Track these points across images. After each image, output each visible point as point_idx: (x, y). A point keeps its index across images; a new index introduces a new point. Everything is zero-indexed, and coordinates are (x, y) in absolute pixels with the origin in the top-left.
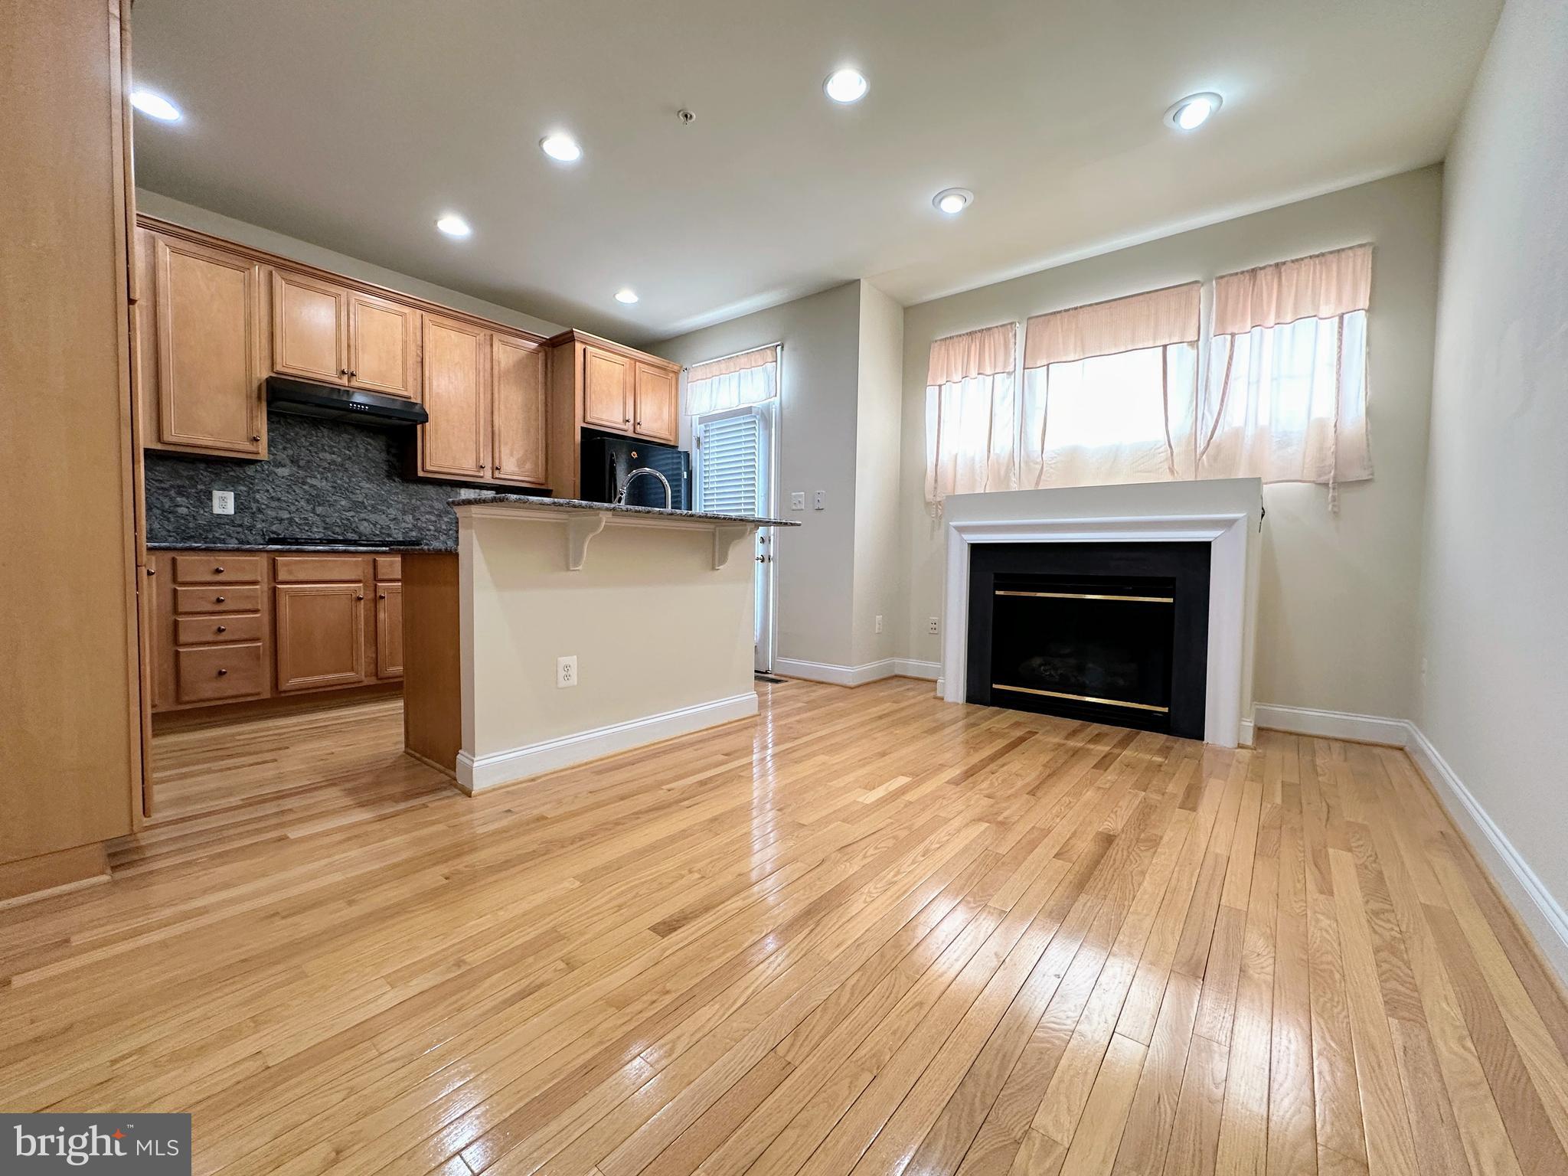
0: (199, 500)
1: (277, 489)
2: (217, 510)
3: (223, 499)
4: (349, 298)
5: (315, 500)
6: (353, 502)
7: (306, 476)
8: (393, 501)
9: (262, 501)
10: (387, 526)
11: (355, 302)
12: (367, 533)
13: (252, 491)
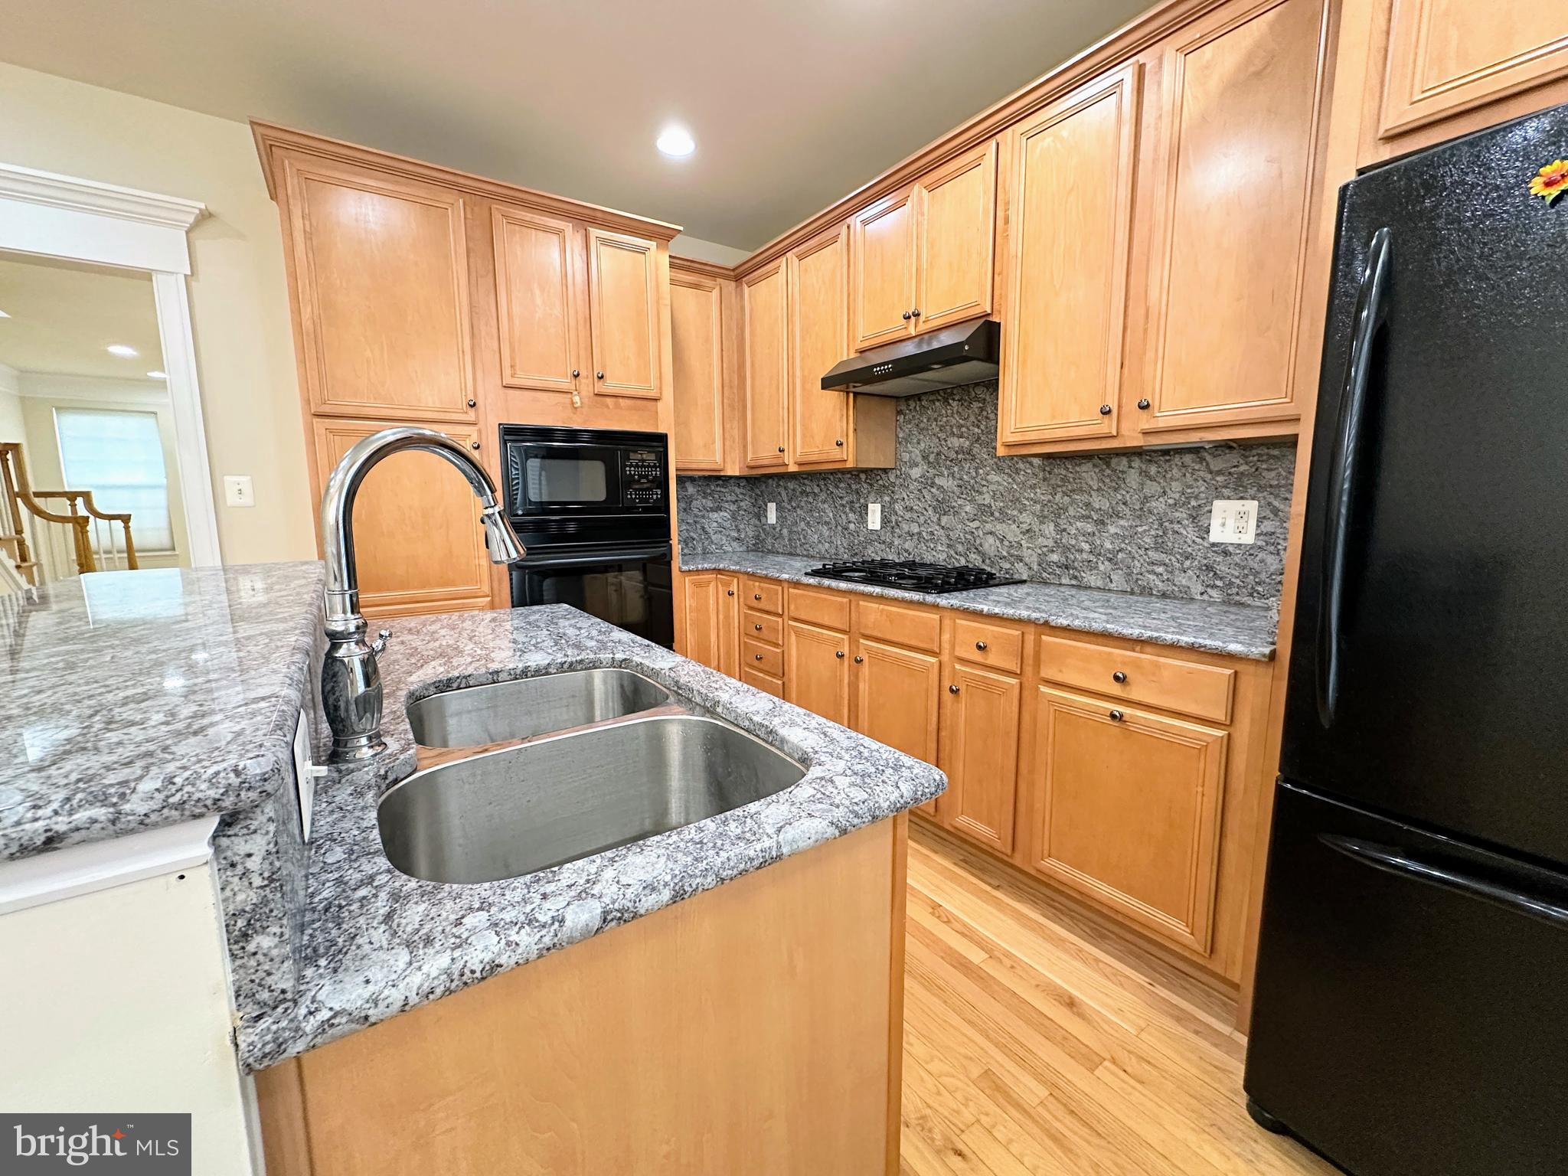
0: (861, 515)
4: (920, 192)
5: (942, 507)
6: (979, 505)
7: (935, 475)
8: (1027, 499)
9: (900, 513)
10: (1018, 543)
11: (925, 192)
12: (992, 554)
13: (893, 501)
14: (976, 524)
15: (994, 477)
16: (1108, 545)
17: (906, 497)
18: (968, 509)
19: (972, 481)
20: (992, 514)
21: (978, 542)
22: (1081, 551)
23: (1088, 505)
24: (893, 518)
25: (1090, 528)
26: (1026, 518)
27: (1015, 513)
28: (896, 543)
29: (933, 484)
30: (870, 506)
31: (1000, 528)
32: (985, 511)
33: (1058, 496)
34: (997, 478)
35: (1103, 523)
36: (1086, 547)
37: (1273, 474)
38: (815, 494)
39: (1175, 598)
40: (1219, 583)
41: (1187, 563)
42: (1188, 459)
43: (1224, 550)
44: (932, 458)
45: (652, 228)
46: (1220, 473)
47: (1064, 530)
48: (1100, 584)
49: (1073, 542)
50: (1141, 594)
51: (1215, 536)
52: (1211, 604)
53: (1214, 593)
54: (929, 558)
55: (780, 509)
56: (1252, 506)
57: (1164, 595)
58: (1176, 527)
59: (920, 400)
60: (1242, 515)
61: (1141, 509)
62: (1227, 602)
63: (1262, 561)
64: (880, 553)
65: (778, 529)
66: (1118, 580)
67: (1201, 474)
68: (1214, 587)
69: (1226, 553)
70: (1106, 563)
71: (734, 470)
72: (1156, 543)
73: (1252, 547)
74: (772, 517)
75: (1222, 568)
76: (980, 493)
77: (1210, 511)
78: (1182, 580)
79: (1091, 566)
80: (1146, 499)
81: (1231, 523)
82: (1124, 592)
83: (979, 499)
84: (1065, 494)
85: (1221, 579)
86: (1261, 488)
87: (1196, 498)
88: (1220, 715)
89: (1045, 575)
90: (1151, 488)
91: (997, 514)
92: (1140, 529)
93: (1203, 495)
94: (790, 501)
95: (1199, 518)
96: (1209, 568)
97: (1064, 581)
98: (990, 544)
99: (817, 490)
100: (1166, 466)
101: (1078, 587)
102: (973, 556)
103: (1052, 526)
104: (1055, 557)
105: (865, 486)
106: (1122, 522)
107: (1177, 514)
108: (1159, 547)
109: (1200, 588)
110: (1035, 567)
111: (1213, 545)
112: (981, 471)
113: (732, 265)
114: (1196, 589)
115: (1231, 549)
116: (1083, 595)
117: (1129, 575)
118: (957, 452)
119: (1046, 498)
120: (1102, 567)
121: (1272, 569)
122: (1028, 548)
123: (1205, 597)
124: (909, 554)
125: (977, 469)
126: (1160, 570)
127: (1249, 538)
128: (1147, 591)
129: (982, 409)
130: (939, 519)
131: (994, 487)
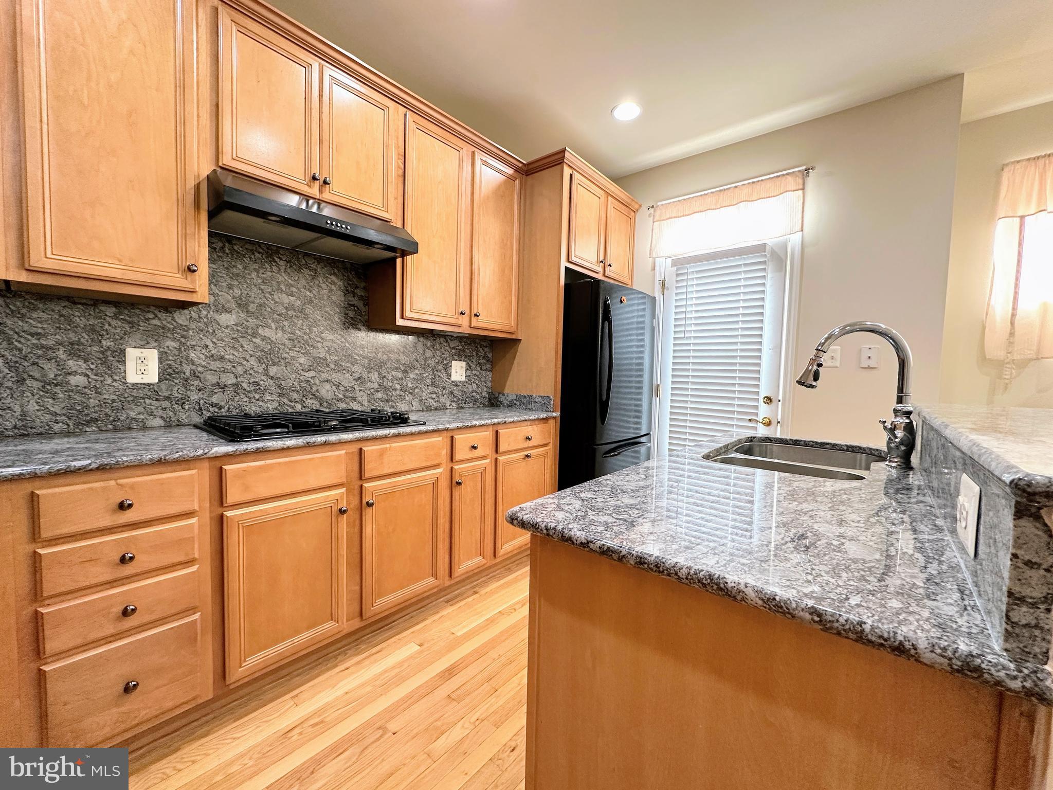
0: (104, 362)
1: (219, 344)
2: (133, 377)
3: (143, 360)
5: (269, 357)
6: (314, 358)
7: (257, 326)
8: (358, 355)
9: (196, 362)
10: (352, 387)
12: (329, 398)
13: (183, 347)
14: (312, 373)
15: (328, 336)
16: (410, 385)
17: (211, 345)
18: (302, 360)
19: (306, 337)
20: (328, 366)
21: (314, 389)
22: (395, 390)
24: (187, 369)
25: (400, 375)
26: (357, 369)
27: (348, 365)
28: (194, 397)
29: (255, 335)
31: (336, 377)
32: (318, 363)
33: (380, 355)
34: (330, 337)
35: (407, 372)
36: (398, 387)
37: (468, 351)
39: (441, 409)
40: (455, 399)
41: (444, 391)
42: (442, 340)
46: (453, 348)
47: (385, 377)
48: (407, 408)
49: (391, 384)
51: (454, 378)
52: (453, 409)
53: (454, 404)
56: (464, 364)
57: (436, 409)
58: (439, 373)
60: (461, 368)
62: (458, 408)
63: (467, 388)
66: (416, 405)
67: (448, 348)
69: (457, 385)
70: (410, 395)
72: (432, 382)
73: (465, 381)
75: (456, 392)
76: (315, 348)
77: (451, 366)
78: (442, 400)
79: (401, 398)
80: (426, 359)
81: (457, 371)
82: (418, 411)
83: (315, 353)
84: (384, 353)
86: (465, 357)
87: (446, 359)
90: (429, 353)
91: (333, 366)
92: (425, 375)
95: (447, 368)
96: (452, 393)
98: (326, 391)
100: (434, 343)
102: (309, 402)
103: (376, 374)
104: (379, 395)
105: (116, 323)
106: (417, 372)
107: (439, 367)
110: (366, 404)
111: (453, 382)
112: (315, 329)
114: (448, 403)
117: (421, 401)
118: (286, 308)
119: (372, 355)
120: (407, 398)
121: (470, 391)
122: (360, 390)
123: (451, 407)
124: (220, 408)
125: (310, 326)
126: (434, 396)
127: (463, 379)
128: (428, 409)
130: (266, 370)
131: (329, 344)
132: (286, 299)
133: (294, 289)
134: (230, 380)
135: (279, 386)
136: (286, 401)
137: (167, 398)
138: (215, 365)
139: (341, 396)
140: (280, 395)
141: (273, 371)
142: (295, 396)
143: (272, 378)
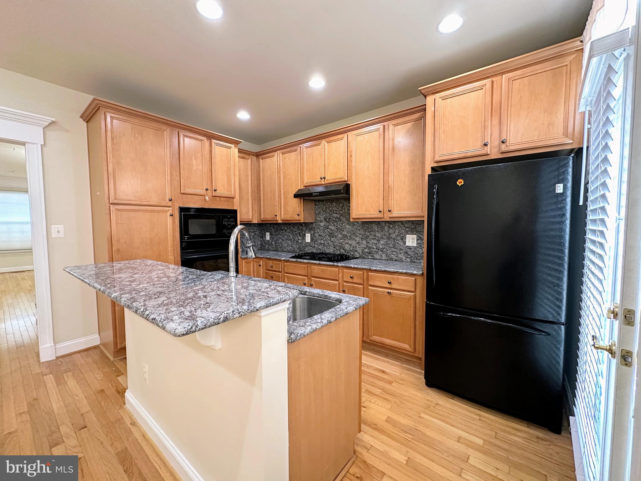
1: (321, 232)
4: (324, 143)
5: (331, 235)
6: (343, 235)
7: (329, 225)
8: (358, 233)
9: (317, 237)
10: (355, 246)
11: (326, 143)
12: (348, 250)
13: (315, 233)
14: (342, 240)
15: (347, 226)
16: (381, 247)
17: (319, 232)
18: (340, 236)
19: (341, 228)
20: (347, 238)
21: (343, 246)
22: (374, 248)
23: (375, 235)
24: (315, 239)
25: (376, 242)
26: (357, 239)
27: (354, 237)
28: (316, 246)
29: (328, 228)
30: (307, 234)
31: (350, 242)
32: (345, 236)
33: (366, 233)
34: (348, 227)
35: (379, 240)
36: (375, 247)
37: (419, 228)
38: (285, 230)
39: (399, 261)
40: (409, 257)
41: (401, 251)
42: (400, 223)
43: (409, 248)
44: (327, 220)
45: (233, 140)
46: (407, 227)
47: (369, 242)
48: (379, 258)
49: (371, 246)
50: (390, 260)
51: (407, 244)
52: (407, 262)
53: (408, 259)
54: (327, 251)
55: (271, 234)
56: (415, 236)
57: (396, 260)
58: (398, 242)
59: (323, 202)
60: (413, 239)
61: (389, 237)
62: (411, 262)
63: (418, 250)
64: (310, 250)
65: (270, 242)
66: (384, 257)
67: (403, 227)
68: (408, 257)
69: (410, 249)
70: (381, 252)
71: (255, 221)
72: (393, 246)
73: (416, 247)
74: (268, 237)
75: (409, 253)
76: (344, 231)
77: (406, 238)
78: (400, 256)
79: (377, 253)
80: (390, 234)
81: (411, 240)
82: (386, 260)
83: (343, 233)
84: (368, 232)
85: (409, 255)
86: (417, 232)
87: (402, 234)
88: (413, 289)
89: (364, 256)
90: (391, 231)
91: (349, 238)
92: (389, 242)
93: (404, 233)
94: (275, 232)
95: (403, 239)
96: (406, 253)
97: (369, 257)
98: (347, 247)
99: (286, 228)
100: (395, 225)
101: (374, 259)
102: (342, 250)
103: (365, 241)
104: (366, 250)
105: (305, 228)
106: (384, 240)
107: (398, 238)
108: (394, 247)
109: (405, 258)
110: (361, 253)
111: (407, 246)
112: (343, 225)
113: (255, 151)
114: (404, 258)
115: (411, 247)
116: (376, 261)
117: (387, 255)
118: (335, 218)
119: (363, 233)
120: (379, 253)
121: (421, 252)
122: (359, 248)
123: (406, 260)
124: (321, 250)
125: (342, 224)
126: (395, 253)
127: (415, 245)
128: (391, 259)
129: (343, 206)
130: (330, 239)
131: (347, 229)
132: (335, 215)
133: (338, 212)
134: (322, 242)
135: (334, 244)
136: (335, 249)
137: (312, 246)
138: (320, 238)
139: (352, 249)
140: (334, 247)
141: (332, 239)
142: (338, 248)
143: (332, 242)
